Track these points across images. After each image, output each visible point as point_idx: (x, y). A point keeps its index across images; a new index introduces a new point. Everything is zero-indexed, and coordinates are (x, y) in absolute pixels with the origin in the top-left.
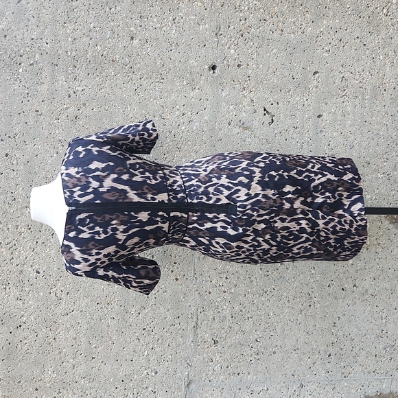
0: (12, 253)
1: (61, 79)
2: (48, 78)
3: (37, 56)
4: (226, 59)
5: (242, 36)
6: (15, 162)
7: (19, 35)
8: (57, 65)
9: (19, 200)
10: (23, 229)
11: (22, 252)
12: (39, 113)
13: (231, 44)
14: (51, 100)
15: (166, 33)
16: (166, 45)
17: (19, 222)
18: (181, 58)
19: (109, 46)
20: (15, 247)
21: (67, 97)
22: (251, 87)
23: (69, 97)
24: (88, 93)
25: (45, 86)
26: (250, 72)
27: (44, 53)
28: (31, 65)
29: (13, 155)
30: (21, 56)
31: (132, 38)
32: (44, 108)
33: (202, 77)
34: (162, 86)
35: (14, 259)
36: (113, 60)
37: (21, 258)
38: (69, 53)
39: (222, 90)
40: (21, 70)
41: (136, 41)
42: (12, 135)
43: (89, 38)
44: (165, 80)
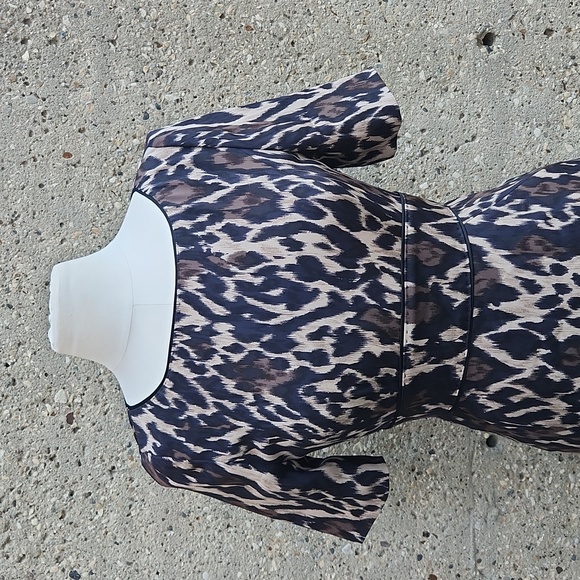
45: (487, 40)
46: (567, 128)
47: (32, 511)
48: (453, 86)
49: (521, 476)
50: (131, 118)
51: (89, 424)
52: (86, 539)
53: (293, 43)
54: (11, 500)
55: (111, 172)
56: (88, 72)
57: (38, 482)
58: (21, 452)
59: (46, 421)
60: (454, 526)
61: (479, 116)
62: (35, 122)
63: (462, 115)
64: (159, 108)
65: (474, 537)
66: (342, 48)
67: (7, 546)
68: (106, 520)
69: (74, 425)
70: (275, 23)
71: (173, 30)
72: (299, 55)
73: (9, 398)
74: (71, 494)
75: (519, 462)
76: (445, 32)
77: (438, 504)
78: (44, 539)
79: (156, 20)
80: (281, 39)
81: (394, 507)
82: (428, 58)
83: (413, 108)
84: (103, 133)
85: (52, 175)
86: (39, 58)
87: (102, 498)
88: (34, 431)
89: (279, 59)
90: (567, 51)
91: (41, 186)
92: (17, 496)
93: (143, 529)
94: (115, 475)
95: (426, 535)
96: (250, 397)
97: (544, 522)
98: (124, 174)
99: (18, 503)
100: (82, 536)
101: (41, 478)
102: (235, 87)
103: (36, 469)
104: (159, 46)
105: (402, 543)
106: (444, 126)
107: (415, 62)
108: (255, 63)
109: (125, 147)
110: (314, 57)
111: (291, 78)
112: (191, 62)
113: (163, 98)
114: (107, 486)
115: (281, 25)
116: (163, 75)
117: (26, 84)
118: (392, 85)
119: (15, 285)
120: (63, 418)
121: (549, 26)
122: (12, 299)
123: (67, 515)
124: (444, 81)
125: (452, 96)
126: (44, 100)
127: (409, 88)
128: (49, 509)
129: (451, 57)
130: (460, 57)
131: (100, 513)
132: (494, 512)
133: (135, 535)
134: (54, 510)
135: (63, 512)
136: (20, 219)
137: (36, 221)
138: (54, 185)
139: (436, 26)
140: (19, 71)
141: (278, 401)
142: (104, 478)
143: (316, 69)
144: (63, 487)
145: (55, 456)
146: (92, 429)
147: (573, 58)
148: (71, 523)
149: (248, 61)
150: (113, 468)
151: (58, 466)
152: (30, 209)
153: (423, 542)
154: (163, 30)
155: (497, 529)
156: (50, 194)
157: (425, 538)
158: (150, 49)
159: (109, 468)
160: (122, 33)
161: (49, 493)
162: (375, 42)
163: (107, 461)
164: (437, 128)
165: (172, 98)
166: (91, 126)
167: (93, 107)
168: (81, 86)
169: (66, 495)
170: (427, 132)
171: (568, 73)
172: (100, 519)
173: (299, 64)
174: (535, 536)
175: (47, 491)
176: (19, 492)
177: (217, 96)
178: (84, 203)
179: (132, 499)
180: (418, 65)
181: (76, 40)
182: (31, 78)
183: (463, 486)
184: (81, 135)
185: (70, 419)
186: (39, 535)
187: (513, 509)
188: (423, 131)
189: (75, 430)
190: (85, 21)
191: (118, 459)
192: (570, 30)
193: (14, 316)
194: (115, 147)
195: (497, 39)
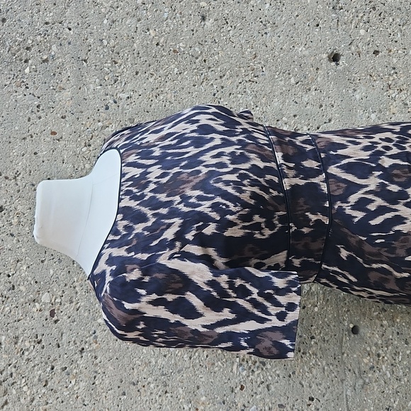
0: (5, 392)
1: (93, 83)
2: (72, 80)
3: (54, 48)
4: (354, 43)
5: (374, 8)
6: (15, 221)
7: (25, 17)
8: (85, 61)
9: (21, 288)
10: (27, 344)
11: (25, 389)
12: (57, 136)
13: (359, 21)
14: (77, 115)
15: (255, 9)
16: (257, 26)
17: (21, 330)
18: (283, 44)
19: (167, 29)
20: (11, 380)
21: (102, 110)
22: (400, 83)
23: (107, 108)
24: (137, 103)
25: (67, 94)
26: (395, 60)
27: (65, 42)
28: (44, 61)
29: (13, 208)
30: (28, 49)
31: (204, 18)
32: (66, 129)
33: (319, 71)
34: (256, 87)
35: (10, 405)
36: (174, 51)
37: (22, 400)
38: (105, 42)
39: (355, 90)
40: (27, 71)
41: (209, 23)
42: (11, 175)
43: (135, 19)
44: (261, 78)
45: (335, 58)
46: (394, 114)
47: (24, 380)
48: (314, 87)
49: (379, 356)
50: (97, 109)
51: (65, 317)
52: (62, 402)
53: (205, 61)
54: (9, 373)
55: (83, 144)
56: (68, 80)
57: (28, 359)
58: (17, 338)
59: (36, 315)
60: (332, 393)
61: (333, 106)
62: (32, 112)
63: (321, 106)
64: (115, 102)
65: (347, 401)
66: (238, 64)
67: (5, 407)
68: (77, 387)
69: (55, 318)
70: (192, 49)
71: (125, 53)
72: (209, 68)
73: (10, 299)
74: (52, 368)
75: (376, 345)
76: (307, 53)
77: (319, 376)
78: (32, 401)
79: (114, 47)
80: (197, 58)
81: (287, 378)
82: (296, 69)
83: (288, 101)
84: (78, 119)
85: (43, 146)
86: (36, 71)
87: (75, 371)
88: (27, 322)
89: (196, 71)
90: (389, 64)
91: (35, 153)
92: (14, 370)
93: (104, 394)
94: (84, 354)
95: (312, 399)
96: (177, 199)
97: (398, 390)
98: (92, 146)
99: (14, 375)
100: (60, 399)
101: (31, 356)
102: (167, 89)
103: (28, 350)
104: (116, 63)
105: (294, 406)
106: (309, 113)
107: (287, 72)
108: (180, 73)
109: (92, 127)
110: (219, 69)
111: (205, 83)
112: (137, 73)
113: (118, 96)
114: (78, 362)
115: (197, 49)
116: (119, 81)
117: (27, 88)
118: (273, 87)
119: (16, 220)
120: (47, 313)
121: (376, 49)
122: (14, 230)
123: (49, 384)
124: (308, 84)
125: (314, 93)
126: (39, 98)
127: (284, 89)
128: (36, 380)
129: (312, 69)
130: (317, 69)
131: (73, 382)
132: (361, 382)
133: (98, 398)
134: (39, 380)
135: (46, 381)
136: (21, 176)
137: (32, 177)
138: (44, 153)
139: (300, 49)
140: (22, 80)
141: (198, 193)
142: (76, 356)
143: (221, 77)
144: (46, 363)
145: (41, 340)
146: (68, 321)
147: (394, 68)
148: (52, 390)
149: (175, 72)
150: (83, 349)
151: (43, 348)
152: (28, 169)
153: (309, 405)
154: (118, 53)
155: (363, 395)
156: (41, 159)
157: (311, 402)
158: (109, 65)
159: (80, 349)
160: (91, 56)
161: (36, 368)
162: (260, 59)
163: (78, 344)
164: (304, 114)
165: (124, 96)
166: (70, 114)
167: (71, 102)
168: (63, 89)
169: (49, 369)
170: (298, 117)
171: (391, 78)
172: (73, 387)
173: (209, 74)
174: (392, 400)
175: (35, 366)
176: (15, 367)
177: (154, 94)
178: (64, 165)
179: (96, 372)
180: (289, 74)
181: (60, 60)
182: (30, 84)
183: (337, 363)
184: (63, 120)
185: (52, 314)
186: (29, 399)
187: (374, 380)
188: (295, 116)
189: (56, 322)
190: (66, 48)
191: (86, 342)
192: (390, 51)
193: (15, 241)
194: (86, 128)
195: (342, 57)
